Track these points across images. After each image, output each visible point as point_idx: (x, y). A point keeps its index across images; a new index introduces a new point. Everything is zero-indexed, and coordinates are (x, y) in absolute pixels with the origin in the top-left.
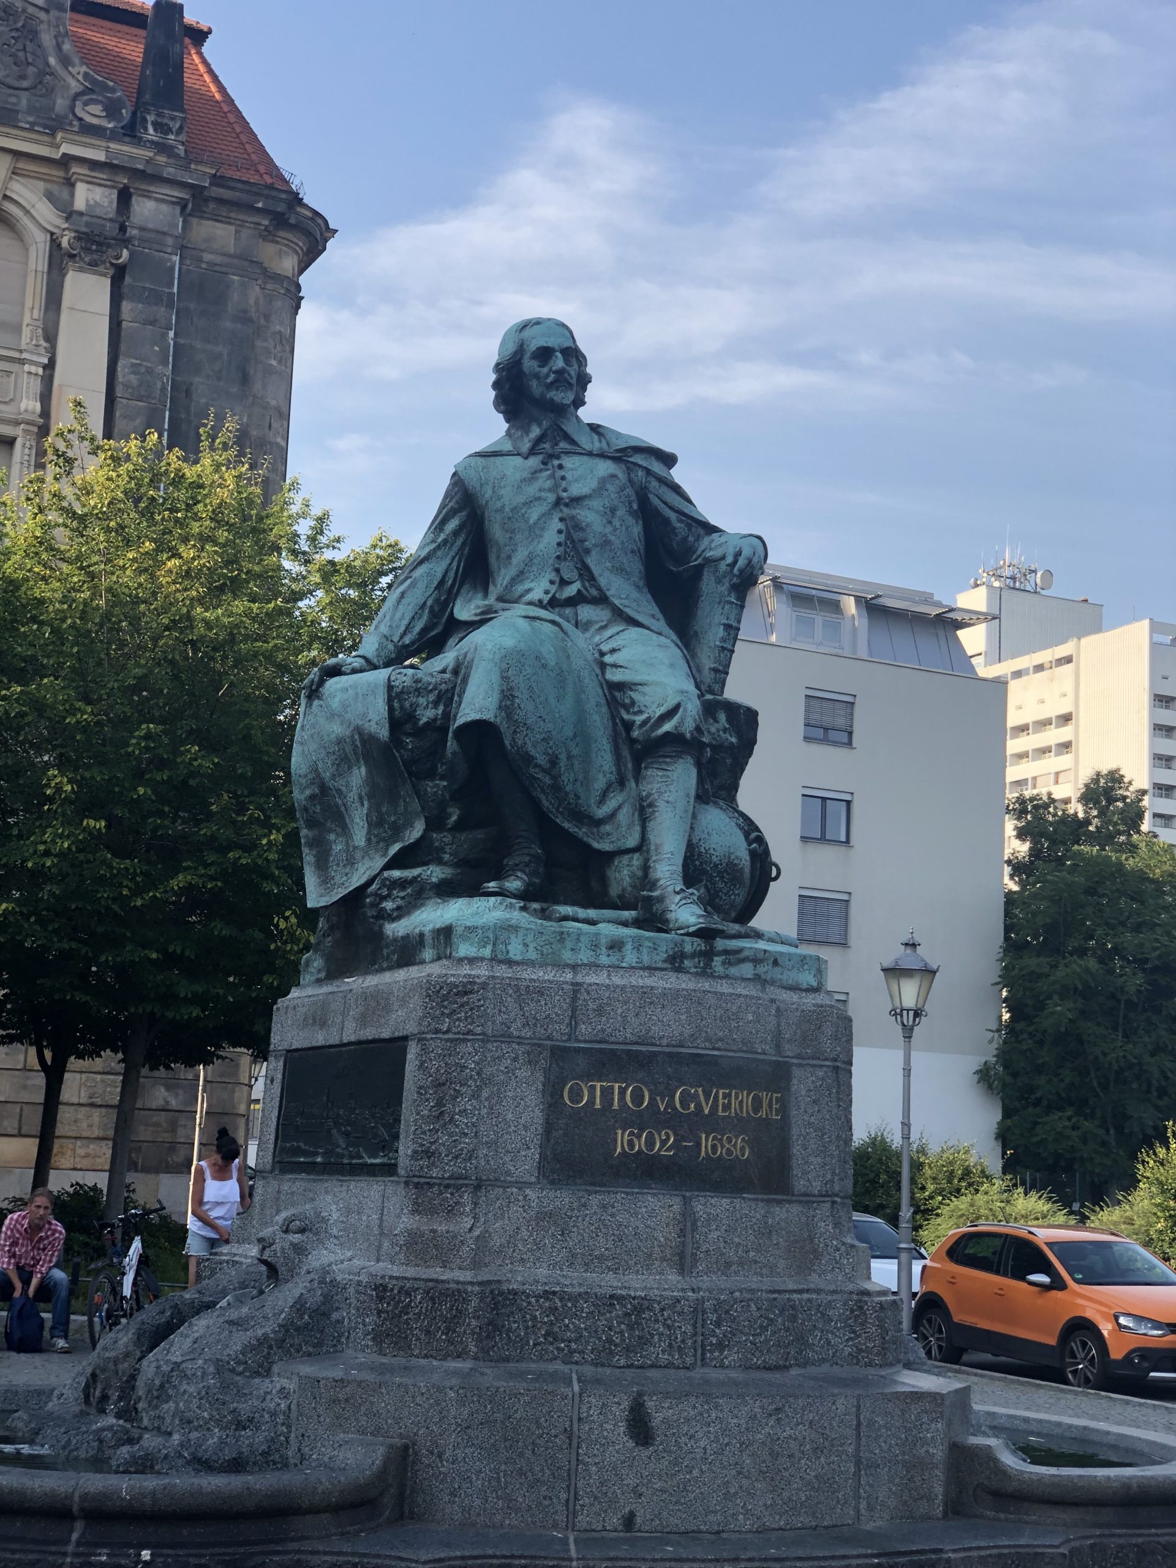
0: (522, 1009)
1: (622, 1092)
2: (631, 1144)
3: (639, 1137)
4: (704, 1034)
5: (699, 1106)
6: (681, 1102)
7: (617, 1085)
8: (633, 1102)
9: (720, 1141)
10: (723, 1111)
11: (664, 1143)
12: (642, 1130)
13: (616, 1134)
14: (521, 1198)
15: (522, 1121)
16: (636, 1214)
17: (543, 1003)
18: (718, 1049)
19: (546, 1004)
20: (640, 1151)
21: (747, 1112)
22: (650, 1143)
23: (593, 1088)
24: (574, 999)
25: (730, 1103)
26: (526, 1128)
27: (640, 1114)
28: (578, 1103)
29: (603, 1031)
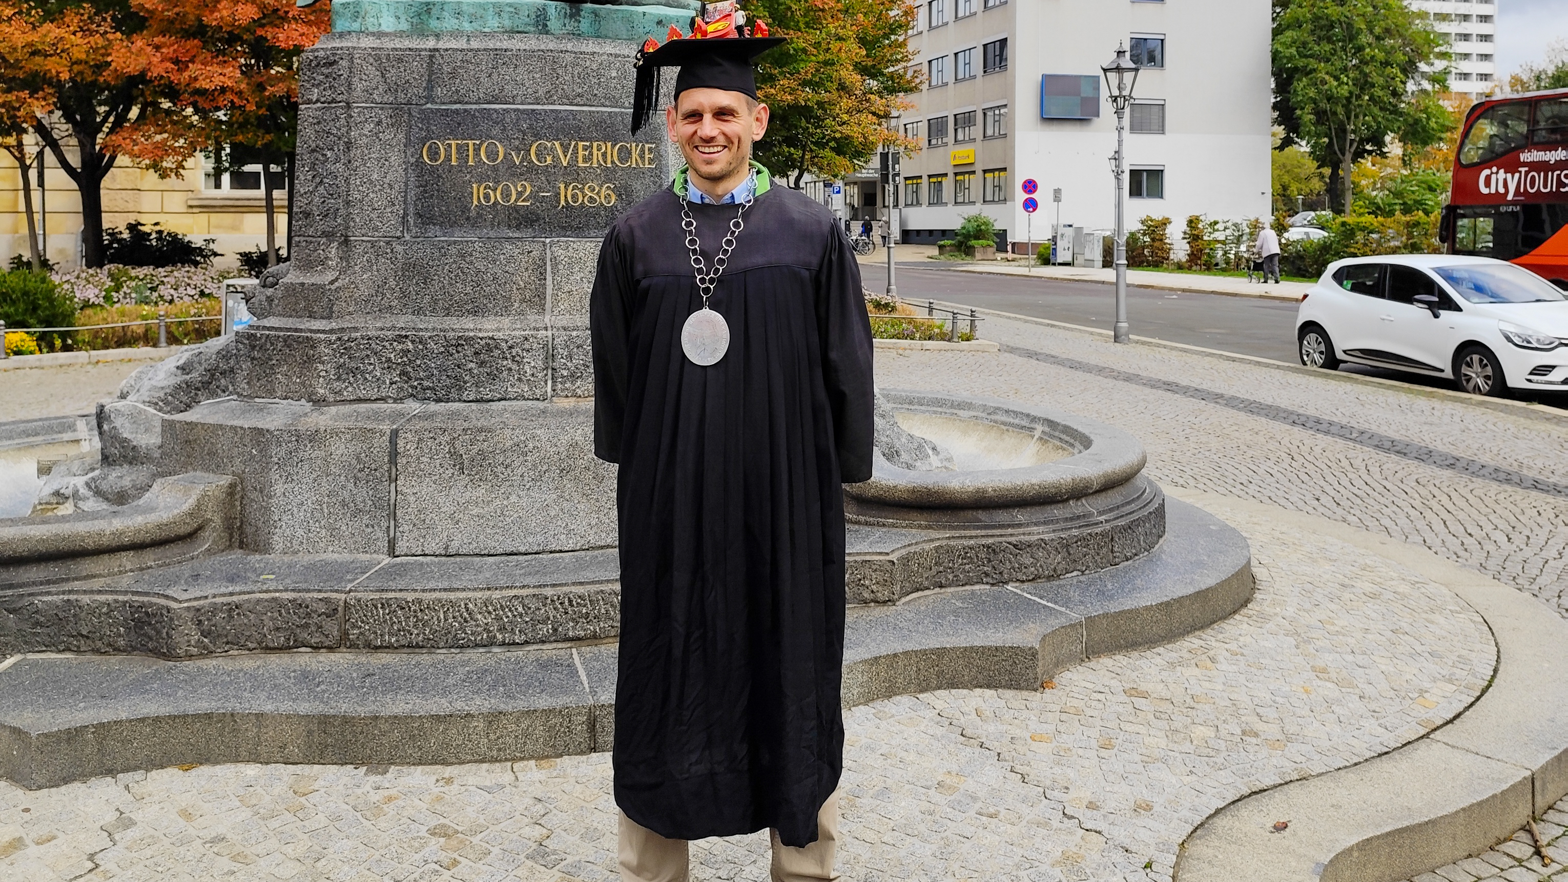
0: (383, 76)
1: (477, 150)
2: (487, 197)
3: (495, 190)
4: (560, 91)
5: (555, 158)
6: (537, 155)
7: (471, 143)
8: (488, 158)
9: (582, 190)
10: (585, 161)
11: (520, 194)
12: (497, 182)
13: (472, 188)
14: (389, 251)
15: (387, 181)
16: (495, 261)
17: (402, 70)
18: (577, 105)
19: (405, 70)
20: (496, 203)
21: (613, 162)
22: (506, 195)
23: (450, 145)
24: (431, 63)
25: (591, 154)
26: (391, 187)
27: (495, 169)
28: (436, 161)
29: (457, 91)
